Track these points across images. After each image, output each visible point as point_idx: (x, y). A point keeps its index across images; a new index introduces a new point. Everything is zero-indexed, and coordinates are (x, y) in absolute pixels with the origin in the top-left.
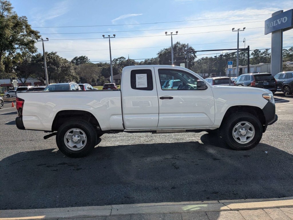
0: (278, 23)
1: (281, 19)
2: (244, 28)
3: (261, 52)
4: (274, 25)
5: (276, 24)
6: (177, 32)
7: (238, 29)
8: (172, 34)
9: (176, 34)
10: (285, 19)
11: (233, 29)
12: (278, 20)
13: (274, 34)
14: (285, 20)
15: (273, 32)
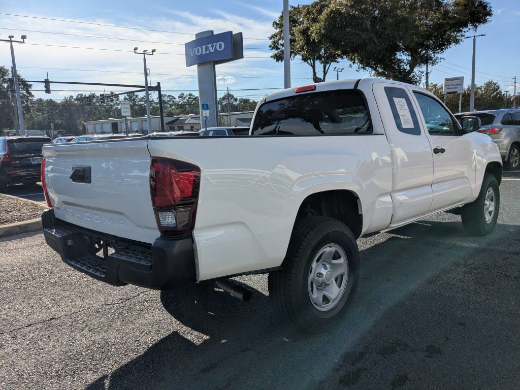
0: (209, 50)
1: (215, 44)
2: (154, 51)
3: (139, 97)
4: (202, 52)
5: (206, 51)
6: (24, 37)
7: (144, 51)
8: (12, 39)
9: (22, 40)
10: (220, 45)
11: (136, 49)
12: (210, 46)
13: (203, 67)
14: (220, 47)
15: (199, 65)
